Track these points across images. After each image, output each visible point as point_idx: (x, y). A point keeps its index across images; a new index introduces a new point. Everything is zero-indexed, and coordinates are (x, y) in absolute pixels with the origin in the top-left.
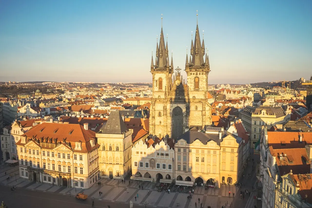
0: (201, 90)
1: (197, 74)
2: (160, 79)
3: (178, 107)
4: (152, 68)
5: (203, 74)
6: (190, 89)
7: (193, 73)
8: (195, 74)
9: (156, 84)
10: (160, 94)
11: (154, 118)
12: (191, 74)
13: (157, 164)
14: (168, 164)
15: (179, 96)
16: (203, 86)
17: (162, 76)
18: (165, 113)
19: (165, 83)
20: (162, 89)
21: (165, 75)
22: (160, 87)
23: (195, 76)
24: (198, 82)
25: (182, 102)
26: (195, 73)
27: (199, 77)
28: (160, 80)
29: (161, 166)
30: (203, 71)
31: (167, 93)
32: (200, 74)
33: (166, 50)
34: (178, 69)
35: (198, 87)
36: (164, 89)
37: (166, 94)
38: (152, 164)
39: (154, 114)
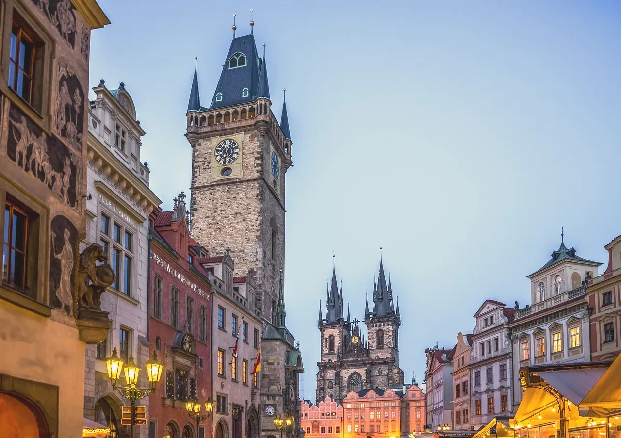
0: (387, 347)
1: (380, 326)
2: (331, 336)
3: (355, 373)
4: (320, 322)
5: (388, 325)
6: (372, 347)
7: (375, 325)
8: (378, 326)
9: (326, 344)
10: (331, 357)
11: (323, 390)
12: (373, 326)
13: (322, 428)
14: (336, 426)
15: (357, 357)
16: (389, 341)
17: (333, 332)
18: (337, 381)
19: (337, 342)
20: (333, 350)
21: (338, 331)
22: (331, 348)
23: (378, 328)
24: (382, 337)
25: (361, 365)
26: (378, 324)
27: (383, 329)
28: (332, 338)
29: (327, 430)
30: (388, 321)
31: (341, 355)
32: (384, 325)
33: (340, 299)
34: (355, 322)
35: (382, 344)
36: (336, 350)
37: (338, 356)
38: (315, 427)
39: (322, 383)
